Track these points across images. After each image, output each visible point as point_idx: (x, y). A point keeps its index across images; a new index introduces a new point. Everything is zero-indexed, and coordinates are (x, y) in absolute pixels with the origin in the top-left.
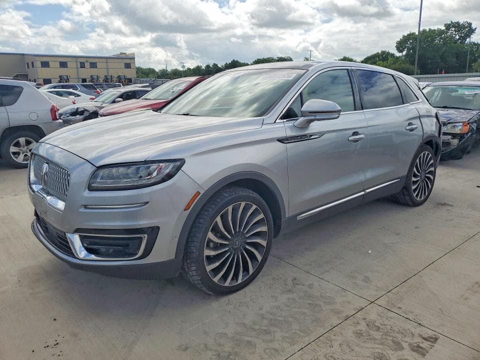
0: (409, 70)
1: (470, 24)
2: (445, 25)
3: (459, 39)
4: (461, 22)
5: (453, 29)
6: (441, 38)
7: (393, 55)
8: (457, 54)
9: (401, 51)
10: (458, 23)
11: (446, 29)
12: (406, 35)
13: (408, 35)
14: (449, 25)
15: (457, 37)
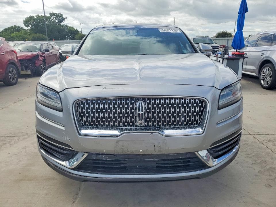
0: (43, 38)
1: (62, 15)
2: (50, 14)
3: (57, 22)
4: (58, 13)
5: (54, 17)
6: (48, 21)
7: (22, 28)
8: (58, 30)
9: (27, 26)
10: (56, 13)
11: (51, 16)
12: (28, 17)
13: (30, 17)
14: (52, 14)
15: (57, 21)
